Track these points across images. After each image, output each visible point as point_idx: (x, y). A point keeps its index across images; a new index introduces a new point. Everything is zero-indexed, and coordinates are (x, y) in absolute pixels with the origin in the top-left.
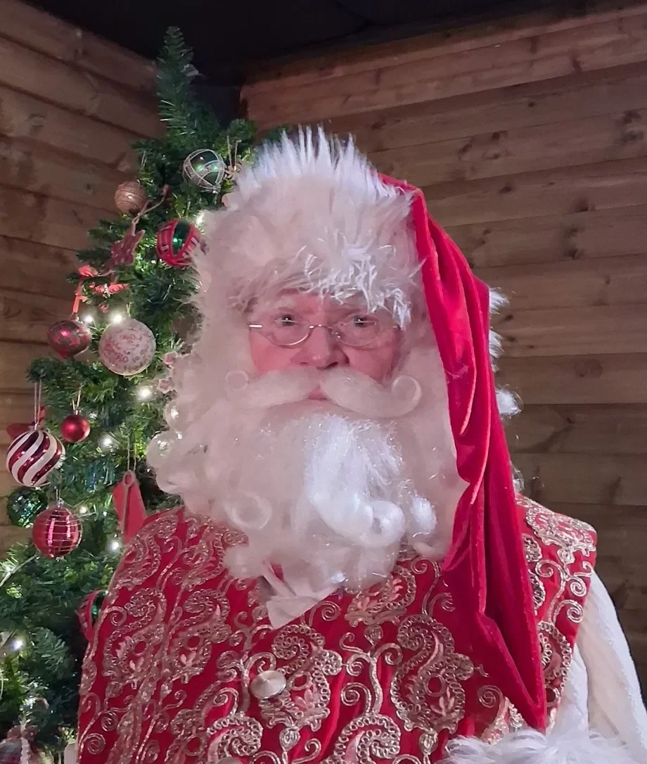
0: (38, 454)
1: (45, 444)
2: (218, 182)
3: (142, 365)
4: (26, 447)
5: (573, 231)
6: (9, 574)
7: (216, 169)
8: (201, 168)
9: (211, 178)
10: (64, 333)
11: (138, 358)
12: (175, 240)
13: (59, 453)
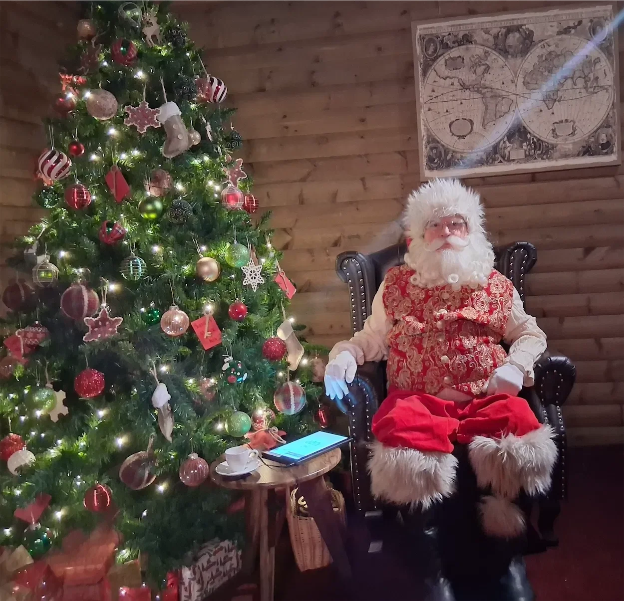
0: (57, 162)
1: (60, 157)
2: (139, 21)
3: (112, 113)
4: (50, 157)
5: (313, 72)
6: (44, 230)
7: (137, 14)
8: (129, 13)
9: (135, 18)
10: (60, 100)
11: (111, 109)
12: (122, 49)
13: (69, 162)
